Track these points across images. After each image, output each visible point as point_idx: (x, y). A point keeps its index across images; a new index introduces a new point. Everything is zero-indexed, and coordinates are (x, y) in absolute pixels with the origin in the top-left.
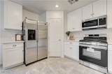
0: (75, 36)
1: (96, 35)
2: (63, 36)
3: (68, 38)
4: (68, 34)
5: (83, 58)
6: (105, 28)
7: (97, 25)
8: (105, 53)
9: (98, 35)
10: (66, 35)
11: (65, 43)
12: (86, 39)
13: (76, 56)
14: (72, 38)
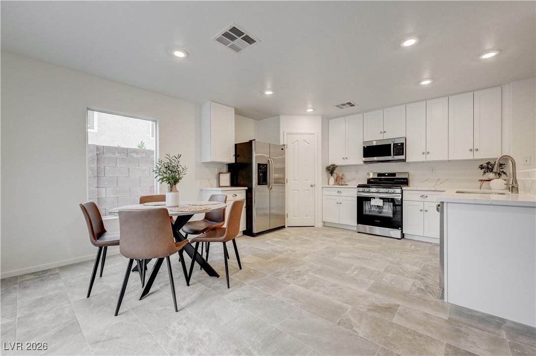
0: (348, 175)
1: (390, 175)
2: (320, 174)
3: (332, 180)
4: (331, 170)
5: (364, 218)
6: (404, 160)
7: (390, 155)
8: (398, 206)
9: (394, 174)
10: (326, 174)
11: (326, 192)
12: (371, 183)
13: (351, 217)
14: (339, 181)
